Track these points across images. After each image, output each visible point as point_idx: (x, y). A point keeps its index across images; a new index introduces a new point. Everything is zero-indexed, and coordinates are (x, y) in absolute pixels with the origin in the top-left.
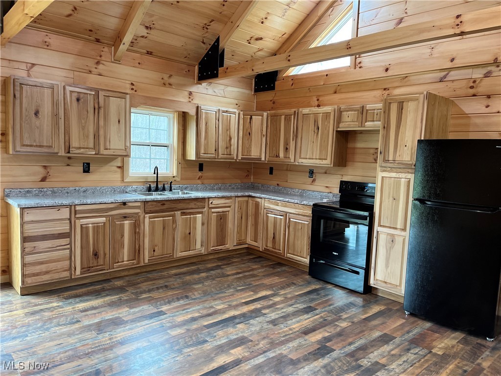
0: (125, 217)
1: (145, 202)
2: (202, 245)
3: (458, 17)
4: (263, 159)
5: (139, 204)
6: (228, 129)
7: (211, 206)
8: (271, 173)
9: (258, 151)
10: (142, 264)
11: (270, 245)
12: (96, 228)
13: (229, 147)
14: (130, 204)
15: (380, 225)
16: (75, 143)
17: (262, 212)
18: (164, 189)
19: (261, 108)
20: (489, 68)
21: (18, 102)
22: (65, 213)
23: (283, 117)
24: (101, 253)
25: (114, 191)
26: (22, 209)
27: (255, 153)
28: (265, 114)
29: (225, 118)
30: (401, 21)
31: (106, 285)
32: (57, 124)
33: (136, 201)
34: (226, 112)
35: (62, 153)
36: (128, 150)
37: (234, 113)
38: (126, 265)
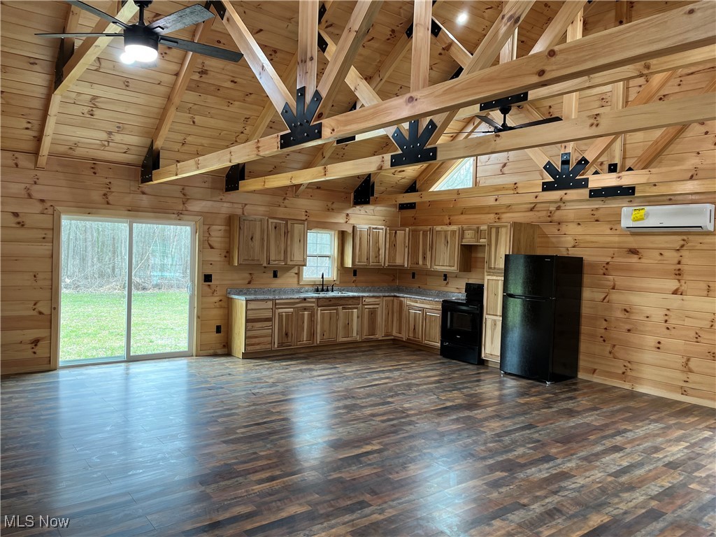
0: (305, 309)
1: (318, 299)
2: (357, 334)
3: (515, 184)
4: (406, 266)
5: (314, 300)
6: (377, 242)
7: (364, 303)
8: (413, 277)
9: (402, 260)
10: (315, 344)
11: (411, 335)
12: (287, 316)
13: (377, 256)
14: (309, 300)
15: (488, 314)
16: (272, 257)
17: (405, 308)
18: (327, 290)
19: (404, 224)
20: (559, 204)
21: (242, 232)
22: (270, 304)
23: (421, 232)
24: (290, 335)
25: (293, 291)
26: (247, 301)
27: (399, 261)
28: (407, 229)
29: (375, 233)
30: (505, 165)
31: (294, 356)
32: (263, 244)
33: (312, 298)
34: (376, 228)
35: (265, 265)
36: (305, 260)
37: (382, 229)
38: (305, 344)
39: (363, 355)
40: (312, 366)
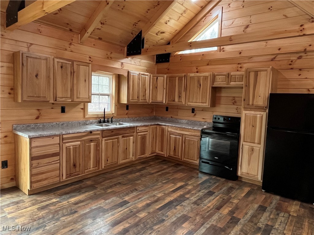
0: (91, 141)
1: (103, 131)
2: (133, 155)
3: (301, 26)
4: (164, 102)
5: (99, 132)
6: (144, 85)
7: (138, 131)
8: (167, 110)
9: (161, 98)
10: (100, 169)
11: (172, 153)
12: (75, 148)
13: (144, 95)
14: (95, 133)
15: (244, 141)
16: (59, 94)
17: (167, 134)
18: (108, 122)
19: (160, 72)
21: (25, 69)
22: (57, 140)
23: (177, 78)
24: (78, 164)
25: (79, 125)
26: (31, 139)
27: (159, 99)
28: (165, 76)
29: (143, 78)
30: (247, 27)
32: (49, 82)
33: (98, 130)
34: (144, 74)
35: (52, 101)
36: (90, 98)
37: (148, 75)
38: (92, 170)
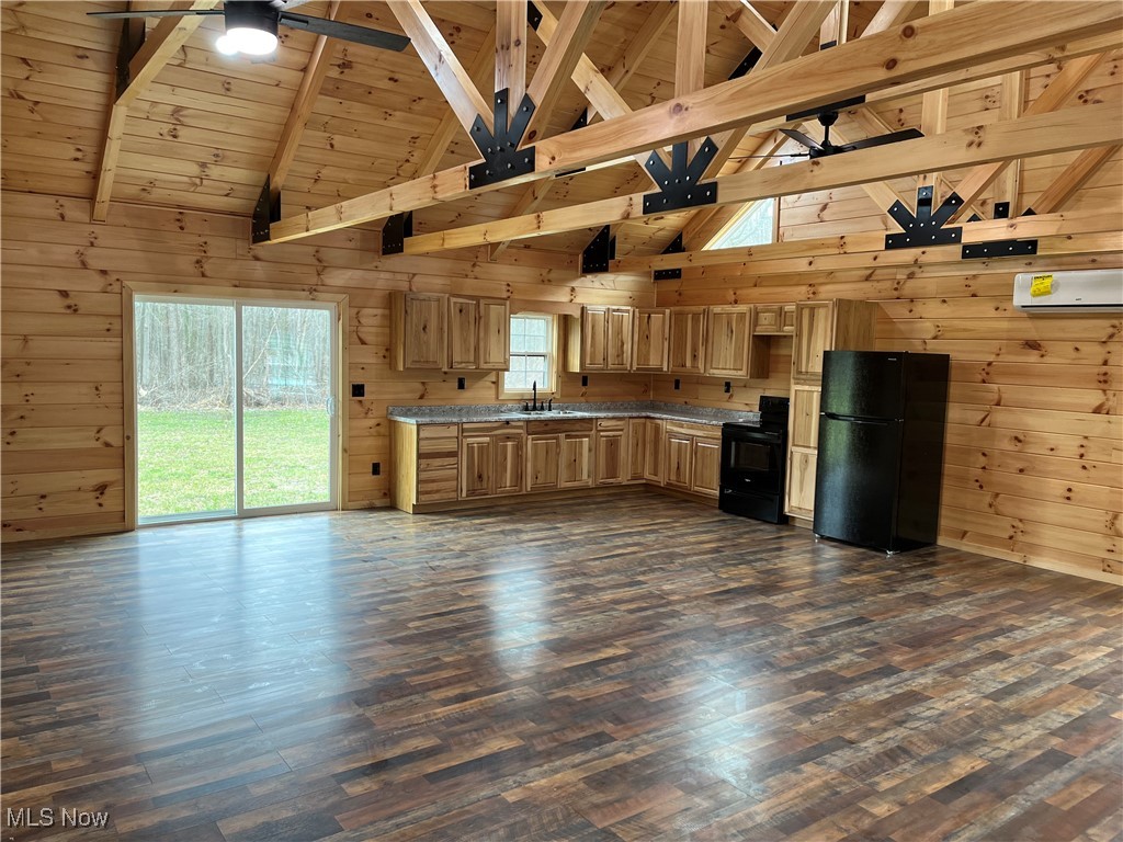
0: (508, 438)
1: (528, 422)
2: (589, 476)
3: (842, 237)
4: (665, 369)
5: (521, 424)
6: (619, 332)
7: (599, 428)
8: (677, 387)
9: (659, 360)
10: (524, 492)
11: (673, 477)
12: (481, 448)
13: (620, 354)
14: (514, 424)
15: (794, 445)
16: (457, 358)
17: (664, 436)
18: (542, 409)
19: (662, 303)
20: (912, 269)
21: (409, 318)
22: (453, 431)
23: (690, 316)
24: (485, 477)
25: (489, 410)
26: (419, 425)
27: (654, 362)
28: (668, 311)
29: (616, 318)
30: (824, 207)
31: (491, 510)
32: (442, 336)
33: (519, 420)
34: (618, 310)
35: (445, 369)
36: (506, 362)
37: (628, 311)
38: (508, 492)
39: (597, 508)
40: (520, 526)
